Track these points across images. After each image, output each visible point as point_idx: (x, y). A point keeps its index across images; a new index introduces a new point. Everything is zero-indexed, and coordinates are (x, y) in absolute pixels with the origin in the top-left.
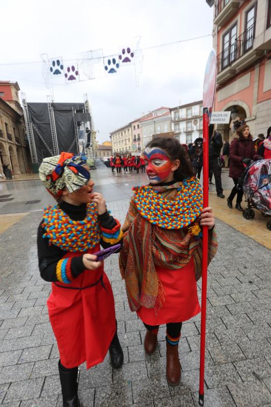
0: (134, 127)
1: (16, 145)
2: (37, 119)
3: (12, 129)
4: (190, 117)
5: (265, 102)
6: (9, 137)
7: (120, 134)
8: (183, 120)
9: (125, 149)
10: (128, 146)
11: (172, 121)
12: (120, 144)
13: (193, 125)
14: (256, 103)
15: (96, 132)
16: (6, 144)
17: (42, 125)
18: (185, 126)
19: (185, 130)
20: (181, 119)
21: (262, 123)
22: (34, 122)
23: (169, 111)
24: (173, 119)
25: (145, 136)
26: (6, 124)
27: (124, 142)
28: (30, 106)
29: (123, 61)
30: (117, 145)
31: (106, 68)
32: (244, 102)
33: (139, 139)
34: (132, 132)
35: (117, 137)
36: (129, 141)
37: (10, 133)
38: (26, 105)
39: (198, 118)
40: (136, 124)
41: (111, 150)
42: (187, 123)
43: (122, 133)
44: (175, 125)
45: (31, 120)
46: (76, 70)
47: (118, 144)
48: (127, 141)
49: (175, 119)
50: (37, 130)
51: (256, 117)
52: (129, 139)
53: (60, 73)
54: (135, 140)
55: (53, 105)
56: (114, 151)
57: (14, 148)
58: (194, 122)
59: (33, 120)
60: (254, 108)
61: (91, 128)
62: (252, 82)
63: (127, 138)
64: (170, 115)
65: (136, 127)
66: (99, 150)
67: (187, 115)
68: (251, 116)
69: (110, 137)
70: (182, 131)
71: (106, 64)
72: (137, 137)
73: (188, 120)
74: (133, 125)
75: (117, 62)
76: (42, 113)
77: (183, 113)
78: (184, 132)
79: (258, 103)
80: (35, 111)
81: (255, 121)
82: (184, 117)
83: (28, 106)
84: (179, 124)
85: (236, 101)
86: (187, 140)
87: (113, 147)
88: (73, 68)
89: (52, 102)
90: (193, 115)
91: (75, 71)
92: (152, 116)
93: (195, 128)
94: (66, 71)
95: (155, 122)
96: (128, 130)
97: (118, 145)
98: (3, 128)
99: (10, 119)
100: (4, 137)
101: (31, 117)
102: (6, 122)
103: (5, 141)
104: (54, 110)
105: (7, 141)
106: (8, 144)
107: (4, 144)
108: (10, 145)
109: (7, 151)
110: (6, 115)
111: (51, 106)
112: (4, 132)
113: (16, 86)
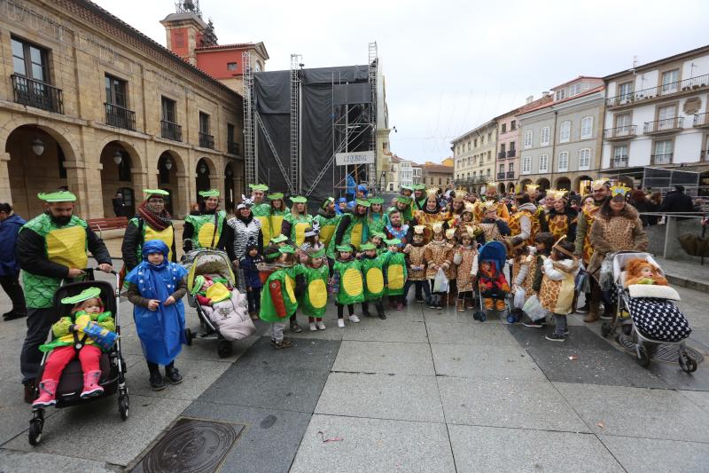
0: (504, 126)
1: (223, 155)
2: (266, 103)
4: (671, 91)
6: (206, 140)
7: (472, 143)
8: (648, 102)
9: (478, 174)
10: (485, 168)
11: (607, 107)
12: (469, 164)
13: (681, 113)
16: (189, 155)
17: (277, 117)
18: (652, 119)
19: (651, 129)
20: (638, 99)
22: (262, 114)
23: (602, 83)
24: (612, 102)
25: (526, 147)
27: (478, 160)
30: (463, 166)
33: (512, 153)
34: (497, 138)
35: (467, 150)
36: (489, 157)
37: (213, 132)
38: (252, 78)
39: (701, 92)
40: (508, 122)
41: (451, 174)
42: (659, 109)
43: (476, 141)
44: (617, 117)
45: (255, 107)
47: (466, 163)
48: (485, 157)
49: (618, 102)
50: (264, 128)
52: (489, 152)
54: (502, 156)
55: (301, 74)
56: (456, 178)
57: (219, 164)
58: (685, 105)
59: (259, 108)
63: (486, 151)
64: (602, 94)
65: (508, 127)
66: (430, 173)
67: (661, 87)
69: (453, 149)
70: (639, 131)
72: (507, 149)
73: (661, 102)
74: (501, 123)
76: (278, 93)
77: (647, 85)
78: (646, 134)
80: (265, 89)
82: (654, 93)
83: (256, 80)
84: (629, 114)
86: (653, 157)
87: (456, 169)
89: (299, 68)
90: (684, 85)
92: (552, 100)
93: (688, 121)
95: (556, 113)
96: (490, 135)
97: (466, 167)
98: (187, 121)
99: (220, 107)
100: (185, 140)
101: (255, 101)
102: (204, 111)
103: (188, 149)
104: (303, 86)
105: (193, 149)
106: (198, 154)
107: (183, 154)
108: (201, 156)
109: (189, 168)
110: (208, 97)
111: (296, 76)
112: (187, 132)
113: (262, 51)
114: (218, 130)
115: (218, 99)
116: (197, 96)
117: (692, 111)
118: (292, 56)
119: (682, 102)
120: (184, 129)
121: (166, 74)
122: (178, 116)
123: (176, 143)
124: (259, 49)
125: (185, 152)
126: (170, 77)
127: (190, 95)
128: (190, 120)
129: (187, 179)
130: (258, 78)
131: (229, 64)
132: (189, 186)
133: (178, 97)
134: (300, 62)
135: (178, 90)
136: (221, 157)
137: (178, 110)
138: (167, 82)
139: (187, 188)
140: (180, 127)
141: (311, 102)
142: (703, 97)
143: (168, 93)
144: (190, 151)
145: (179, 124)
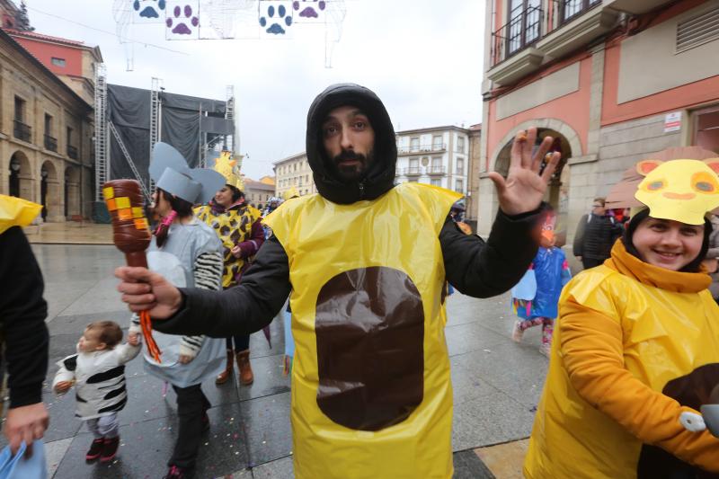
1: (66, 161)
2: (123, 117)
3: (64, 130)
4: (415, 151)
5: (625, 125)
6: (50, 143)
7: (292, 166)
8: (405, 155)
13: (421, 165)
14: (599, 126)
15: (242, 157)
16: (35, 156)
17: (133, 130)
18: (407, 166)
19: (407, 172)
21: (617, 170)
22: (116, 123)
26: (48, 117)
27: (298, 181)
28: (112, 91)
29: (302, 14)
30: (284, 185)
31: (263, 22)
32: (564, 122)
35: (286, 171)
36: (307, 180)
37: (55, 135)
38: (104, 88)
39: (429, 154)
41: (273, 192)
42: (411, 160)
45: (109, 118)
46: (194, 14)
47: (287, 183)
48: (304, 180)
50: (118, 137)
51: (598, 155)
52: (307, 176)
53: (156, 15)
55: (162, 96)
57: (60, 168)
58: (422, 161)
59: (113, 118)
60: (593, 137)
61: (233, 149)
62: (584, 82)
63: (305, 174)
66: (252, 189)
67: (411, 147)
68: (583, 153)
69: (274, 169)
70: (401, 173)
71: (265, 14)
73: (412, 156)
75: (288, 14)
76: (135, 109)
77: (404, 144)
78: (405, 175)
79: (602, 126)
80: (121, 102)
81: (595, 165)
82: (408, 150)
83: (109, 91)
85: (542, 119)
87: (277, 188)
88: (188, 11)
89: (160, 90)
90: (421, 148)
91: (191, 17)
93: (424, 170)
94: (171, 14)
98: (35, 122)
99: (62, 109)
100: (33, 142)
101: (110, 112)
102: (48, 112)
103: (35, 151)
104: (163, 106)
105: (40, 151)
106: (43, 156)
107: (29, 155)
108: (46, 159)
109: (35, 171)
110: (53, 99)
111: (157, 97)
112: (35, 133)
113: (96, 54)
114: (59, 132)
115: (61, 101)
116: (44, 99)
117: (425, 165)
118: (153, 79)
119: (421, 158)
120: (33, 130)
121: (20, 74)
122: (27, 115)
123: (26, 144)
124: (93, 52)
125: (33, 154)
126: (23, 77)
127: (39, 96)
128: (39, 122)
129: (32, 182)
131: (53, 58)
132: (35, 189)
133: (27, 97)
134: (160, 85)
135: (29, 90)
136: (62, 161)
137: (27, 111)
138: (20, 82)
139: (33, 191)
140: (30, 127)
141: (171, 123)
142: (430, 158)
143: (20, 92)
144: (38, 153)
145: (28, 124)
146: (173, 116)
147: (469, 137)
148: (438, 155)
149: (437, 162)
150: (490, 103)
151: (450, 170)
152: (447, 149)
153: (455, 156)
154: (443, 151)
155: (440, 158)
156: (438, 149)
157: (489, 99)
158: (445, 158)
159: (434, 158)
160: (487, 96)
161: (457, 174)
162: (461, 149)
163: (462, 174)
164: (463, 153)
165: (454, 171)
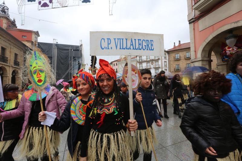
0: (114, 64)
4: (148, 60)
6: (16, 63)
8: (145, 62)
13: (151, 65)
18: (146, 65)
19: (146, 67)
20: (143, 61)
23: (136, 56)
24: (138, 61)
25: (120, 70)
26: (16, 55)
33: (117, 72)
37: (19, 60)
38: (37, 44)
39: (154, 61)
42: (147, 63)
44: (139, 64)
61: (82, 62)
64: (136, 58)
65: (115, 65)
67: (147, 59)
73: (147, 62)
74: (113, 63)
76: (47, 50)
77: (144, 58)
82: (146, 60)
84: (141, 64)
89: (56, 43)
90: (151, 59)
98: (10, 56)
99: (22, 51)
100: (9, 63)
102: (16, 53)
103: (9, 66)
104: (57, 48)
105: (11, 66)
107: (7, 68)
108: (14, 69)
109: (9, 73)
110: (19, 48)
111: (55, 46)
112: (10, 60)
113: (37, 34)
114: (21, 60)
115: (22, 49)
116: (15, 48)
117: (152, 64)
118: (54, 39)
119: (151, 62)
120: (9, 59)
121: (4, 39)
122: (7, 54)
123: (6, 64)
125: (8, 67)
126: (5, 40)
127: (12, 47)
128: (11, 56)
129: (8, 78)
130: (40, 44)
131: (23, 36)
133: (7, 47)
134: (56, 41)
135: (8, 45)
137: (7, 52)
138: (4, 42)
139: (8, 81)
140: (7, 58)
142: (154, 62)
143: (4, 45)
144: (10, 67)
145: (7, 57)
146: (62, 52)
147: (168, 54)
148: (157, 60)
149: (157, 63)
150: (194, 24)
151: (162, 66)
152: (160, 58)
153: (163, 61)
154: (159, 59)
155: (158, 62)
156: (157, 58)
157: (193, 22)
158: (160, 61)
159: (155, 62)
160: (192, 21)
161: (165, 67)
162: (165, 58)
163: (166, 67)
164: (166, 59)
165: (163, 66)
